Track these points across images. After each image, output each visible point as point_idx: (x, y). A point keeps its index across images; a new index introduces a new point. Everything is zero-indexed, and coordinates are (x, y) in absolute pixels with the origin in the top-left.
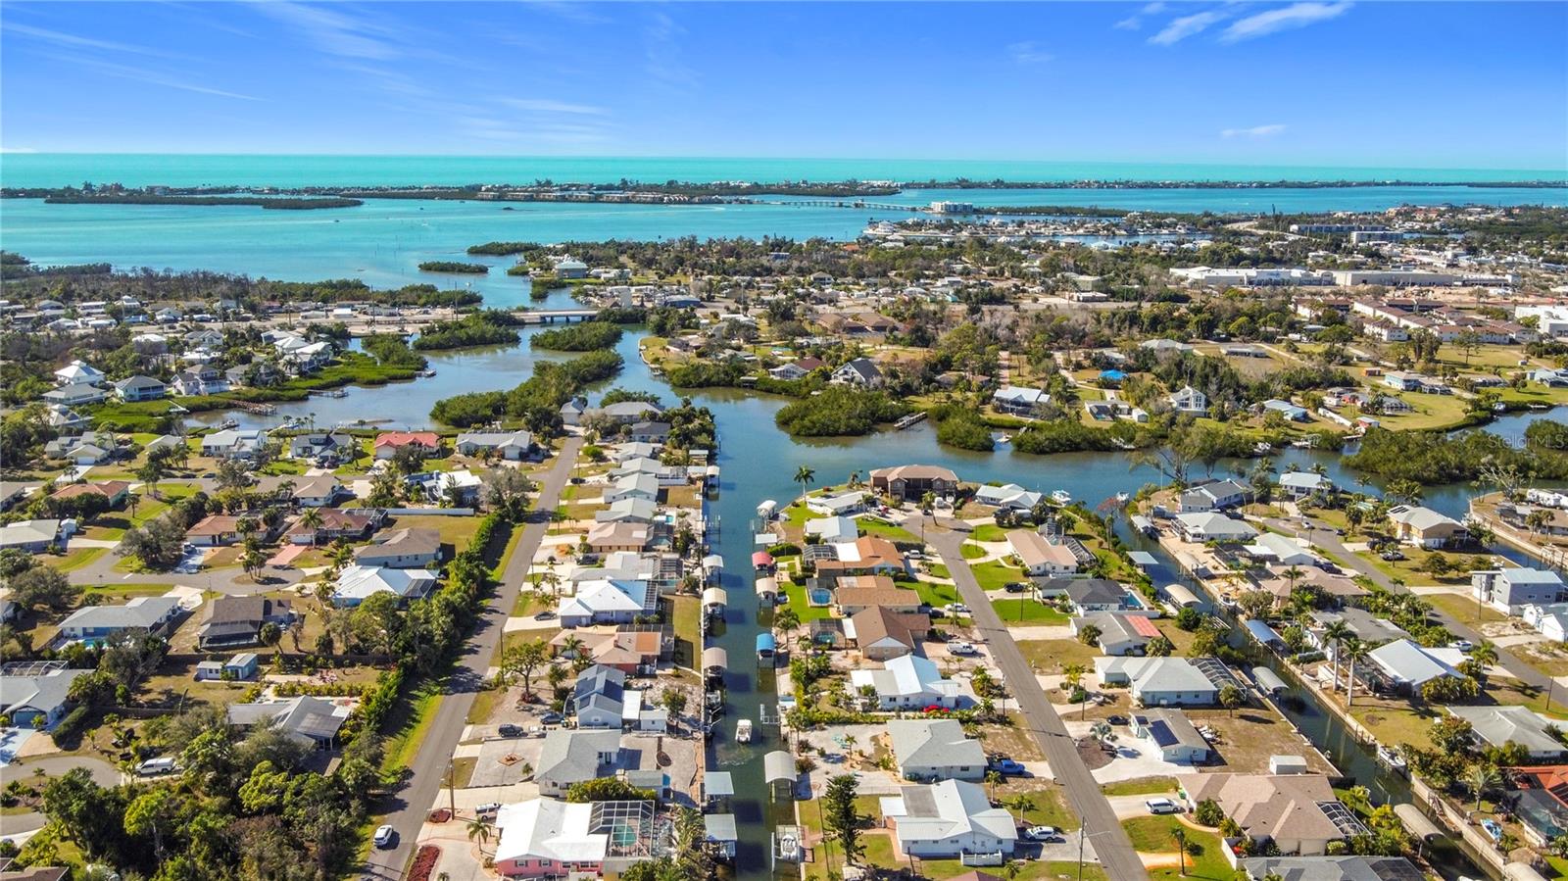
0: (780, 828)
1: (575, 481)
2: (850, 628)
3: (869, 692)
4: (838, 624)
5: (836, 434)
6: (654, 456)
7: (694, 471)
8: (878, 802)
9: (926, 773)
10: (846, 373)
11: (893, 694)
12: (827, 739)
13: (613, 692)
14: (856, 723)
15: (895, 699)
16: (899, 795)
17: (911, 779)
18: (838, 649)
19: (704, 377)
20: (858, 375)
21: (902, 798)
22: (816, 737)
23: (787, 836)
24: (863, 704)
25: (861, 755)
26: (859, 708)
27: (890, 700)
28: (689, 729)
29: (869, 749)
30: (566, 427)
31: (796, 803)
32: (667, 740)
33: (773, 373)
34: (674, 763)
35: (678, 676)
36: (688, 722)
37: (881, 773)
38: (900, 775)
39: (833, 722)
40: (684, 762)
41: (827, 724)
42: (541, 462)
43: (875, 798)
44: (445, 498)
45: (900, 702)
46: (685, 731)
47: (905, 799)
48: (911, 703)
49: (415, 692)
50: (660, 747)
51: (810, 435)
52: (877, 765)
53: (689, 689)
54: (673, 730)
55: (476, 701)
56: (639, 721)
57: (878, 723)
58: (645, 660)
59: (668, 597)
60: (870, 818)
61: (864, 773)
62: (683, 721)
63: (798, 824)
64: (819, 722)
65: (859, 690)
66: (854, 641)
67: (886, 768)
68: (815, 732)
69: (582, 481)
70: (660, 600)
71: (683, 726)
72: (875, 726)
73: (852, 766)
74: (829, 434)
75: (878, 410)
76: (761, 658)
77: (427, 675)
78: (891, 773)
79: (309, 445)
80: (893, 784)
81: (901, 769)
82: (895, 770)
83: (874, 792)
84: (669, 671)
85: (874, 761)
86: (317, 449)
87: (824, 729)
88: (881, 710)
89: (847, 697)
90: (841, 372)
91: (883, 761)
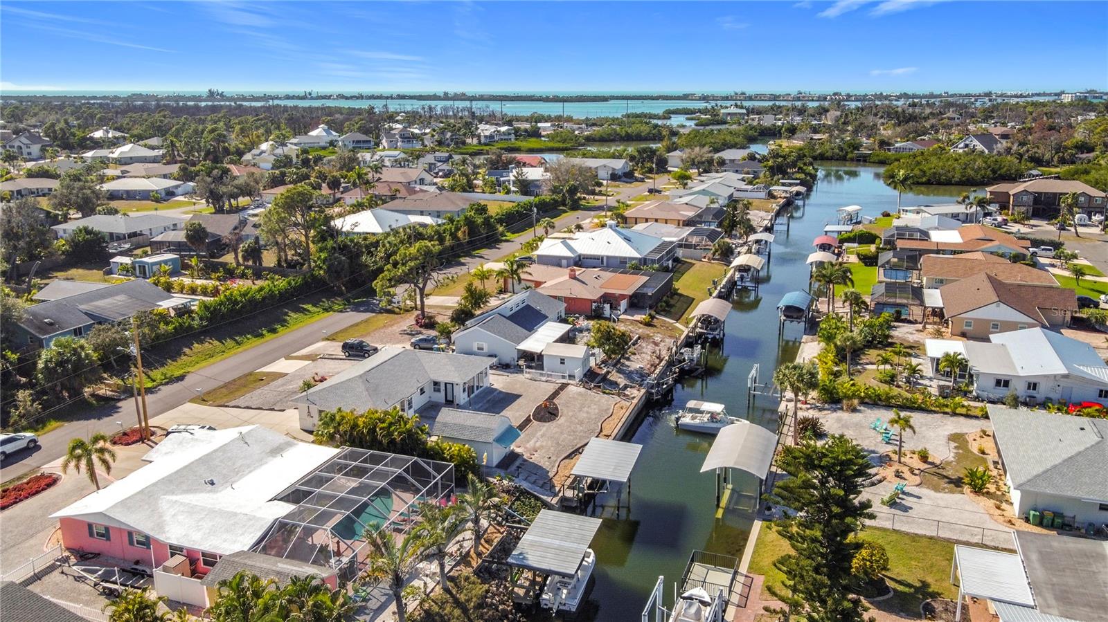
0: (698, 570)
1: (651, 191)
2: (934, 298)
3: (955, 368)
4: (917, 293)
5: (949, 183)
6: (743, 180)
7: (778, 190)
8: (950, 557)
9: (1082, 517)
10: (967, 146)
11: (1002, 371)
12: (858, 426)
13: (528, 318)
14: (920, 409)
15: (1006, 384)
16: (1013, 551)
17: (1040, 523)
18: (909, 322)
19: (819, 151)
20: (980, 147)
21: (1018, 559)
22: (839, 420)
23: (697, 592)
24: (941, 388)
25: (924, 458)
26: (934, 391)
27: (998, 383)
28: (622, 381)
29: (942, 452)
30: (669, 169)
31: (757, 525)
32: (574, 389)
33: (889, 150)
34: (561, 420)
35: (648, 324)
36: (629, 375)
37: (965, 500)
38: (1014, 510)
39: (875, 401)
40: (581, 423)
41: (862, 403)
42: (631, 183)
43: (945, 547)
44: (513, 189)
45: (1020, 389)
46: (615, 384)
47: (1027, 563)
48: (1041, 393)
49: (308, 307)
50: (556, 394)
51: (918, 183)
52: (957, 483)
53: (658, 338)
54: (591, 378)
55: (366, 321)
56: (540, 356)
57: (967, 416)
58: (606, 298)
59: (690, 261)
60: (923, 589)
61: (923, 491)
62: (619, 371)
63: (743, 568)
64: (849, 398)
65: (936, 362)
66: (938, 313)
67: (978, 490)
68: (840, 414)
69: (659, 192)
70: (676, 260)
71: (615, 376)
72: (962, 419)
73: (898, 475)
74: (940, 183)
75: (1000, 169)
76: (783, 318)
77: (341, 294)
78: (991, 503)
79: (433, 161)
80: (990, 524)
81: (1015, 496)
82: (1001, 499)
83: (942, 534)
84: (638, 317)
85: (953, 474)
86: (439, 164)
87: (854, 410)
88: (977, 399)
89: (914, 371)
90: (962, 145)
91: (972, 474)
